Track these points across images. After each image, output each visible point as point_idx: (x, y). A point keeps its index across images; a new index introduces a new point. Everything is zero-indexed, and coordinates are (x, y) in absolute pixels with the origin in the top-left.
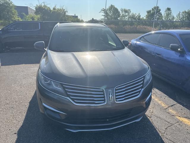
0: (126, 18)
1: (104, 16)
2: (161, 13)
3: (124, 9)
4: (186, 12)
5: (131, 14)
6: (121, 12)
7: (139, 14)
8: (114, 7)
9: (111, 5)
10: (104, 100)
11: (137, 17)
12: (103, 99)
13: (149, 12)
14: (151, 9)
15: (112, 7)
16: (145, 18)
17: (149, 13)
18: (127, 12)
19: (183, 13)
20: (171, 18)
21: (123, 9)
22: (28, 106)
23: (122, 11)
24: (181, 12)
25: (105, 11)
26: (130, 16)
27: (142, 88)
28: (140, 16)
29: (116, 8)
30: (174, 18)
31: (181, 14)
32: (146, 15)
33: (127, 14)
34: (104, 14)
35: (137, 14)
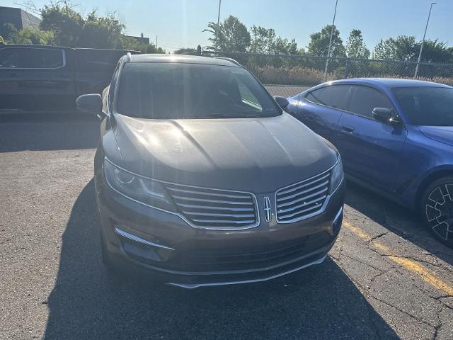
1: (215, 40)
2: (340, 38)
3: (260, 28)
4: (393, 42)
5: (275, 40)
6: (252, 34)
7: (294, 41)
8: (237, 22)
9: (231, 17)
10: (255, 219)
11: (288, 47)
12: (253, 216)
13: (315, 37)
14: (321, 32)
15: (232, 20)
16: (307, 50)
17: (316, 39)
18: (266, 35)
19: (388, 42)
20: (362, 53)
21: (257, 27)
22: (60, 244)
23: (255, 31)
24: (384, 40)
25: (216, 28)
26: (274, 44)
27: (327, 193)
28: (295, 46)
29: (242, 25)
30: (367, 52)
31: (383, 44)
32: (310, 44)
34: (214, 37)
35: (290, 41)
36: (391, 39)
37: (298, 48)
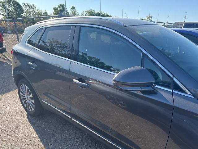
0: (32, 14)
2: (67, 11)
4: (88, 12)
5: (36, 10)
7: (46, 11)
11: (43, 14)
13: (55, 9)
14: (58, 7)
17: (56, 10)
18: (31, 8)
21: (26, 3)
23: (25, 5)
24: (84, 11)
26: (36, 13)
28: (46, 13)
31: (84, 13)
32: (54, 13)
33: (31, 10)
35: (44, 11)
36: (87, 11)
37: (48, 14)
